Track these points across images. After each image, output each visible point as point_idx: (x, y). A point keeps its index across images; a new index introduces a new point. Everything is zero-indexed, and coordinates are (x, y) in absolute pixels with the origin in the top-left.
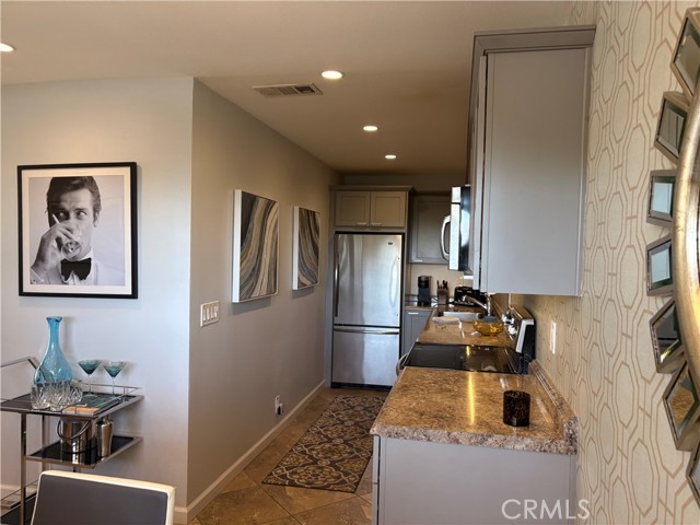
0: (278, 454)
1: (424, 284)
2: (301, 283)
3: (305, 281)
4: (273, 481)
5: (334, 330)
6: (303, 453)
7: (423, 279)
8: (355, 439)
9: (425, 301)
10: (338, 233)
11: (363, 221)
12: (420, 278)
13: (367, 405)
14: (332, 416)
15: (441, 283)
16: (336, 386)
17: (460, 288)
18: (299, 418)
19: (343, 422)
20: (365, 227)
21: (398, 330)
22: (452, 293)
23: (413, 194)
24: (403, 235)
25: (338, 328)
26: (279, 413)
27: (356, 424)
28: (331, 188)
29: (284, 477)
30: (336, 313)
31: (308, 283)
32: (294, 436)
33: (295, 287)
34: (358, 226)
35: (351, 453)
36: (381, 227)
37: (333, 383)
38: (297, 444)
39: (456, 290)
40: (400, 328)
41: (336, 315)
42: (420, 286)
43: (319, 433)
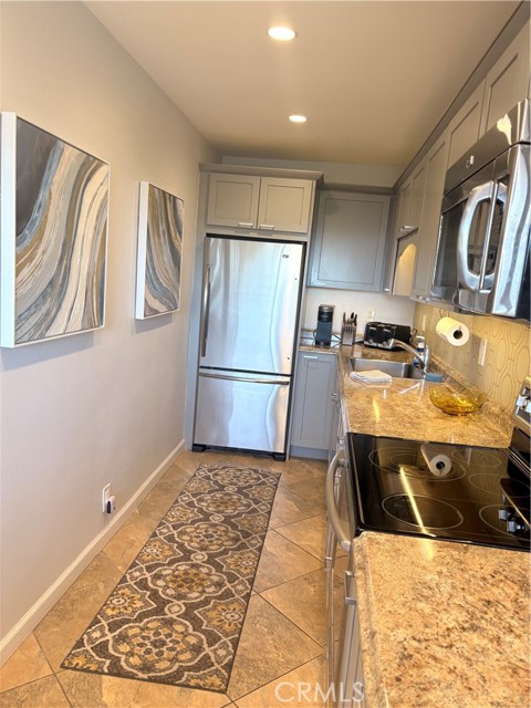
0: (101, 586)
1: (325, 316)
2: (149, 309)
3: (156, 304)
4: (80, 661)
5: (199, 374)
6: (143, 584)
7: (326, 310)
8: (225, 552)
9: (323, 341)
10: (209, 235)
11: (249, 221)
12: (321, 308)
13: (241, 484)
14: (191, 504)
15: (348, 317)
16: (200, 448)
17: (374, 325)
18: (144, 508)
19: (207, 516)
20: (251, 229)
21: (288, 379)
22: (361, 330)
23: (321, 187)
24: (305, 244)
25: (205, 372)
26: (109, 511)
27: (227, 520)
28: (202, 168)
29: (101, 649)
30: (203, 351)
31: (162, 309)
32: (132, 544)
33: (140, 315)
34: (239, 228)
35: (219, 585)
36: (273, 231)
37: (194, 445)
38: (134, 565)
39: (368, 326)
40: (291, 376)
41: (204, 355)
42: (320, 319)
43: (171, 539)
